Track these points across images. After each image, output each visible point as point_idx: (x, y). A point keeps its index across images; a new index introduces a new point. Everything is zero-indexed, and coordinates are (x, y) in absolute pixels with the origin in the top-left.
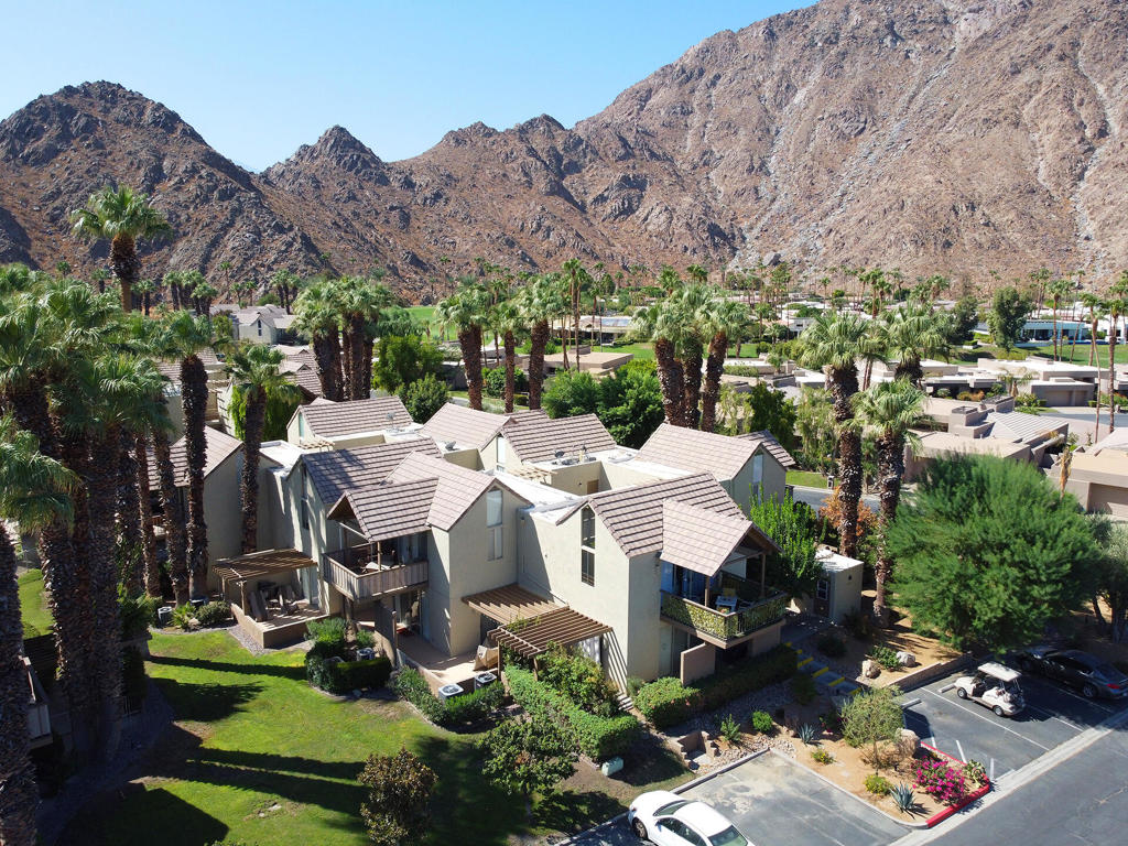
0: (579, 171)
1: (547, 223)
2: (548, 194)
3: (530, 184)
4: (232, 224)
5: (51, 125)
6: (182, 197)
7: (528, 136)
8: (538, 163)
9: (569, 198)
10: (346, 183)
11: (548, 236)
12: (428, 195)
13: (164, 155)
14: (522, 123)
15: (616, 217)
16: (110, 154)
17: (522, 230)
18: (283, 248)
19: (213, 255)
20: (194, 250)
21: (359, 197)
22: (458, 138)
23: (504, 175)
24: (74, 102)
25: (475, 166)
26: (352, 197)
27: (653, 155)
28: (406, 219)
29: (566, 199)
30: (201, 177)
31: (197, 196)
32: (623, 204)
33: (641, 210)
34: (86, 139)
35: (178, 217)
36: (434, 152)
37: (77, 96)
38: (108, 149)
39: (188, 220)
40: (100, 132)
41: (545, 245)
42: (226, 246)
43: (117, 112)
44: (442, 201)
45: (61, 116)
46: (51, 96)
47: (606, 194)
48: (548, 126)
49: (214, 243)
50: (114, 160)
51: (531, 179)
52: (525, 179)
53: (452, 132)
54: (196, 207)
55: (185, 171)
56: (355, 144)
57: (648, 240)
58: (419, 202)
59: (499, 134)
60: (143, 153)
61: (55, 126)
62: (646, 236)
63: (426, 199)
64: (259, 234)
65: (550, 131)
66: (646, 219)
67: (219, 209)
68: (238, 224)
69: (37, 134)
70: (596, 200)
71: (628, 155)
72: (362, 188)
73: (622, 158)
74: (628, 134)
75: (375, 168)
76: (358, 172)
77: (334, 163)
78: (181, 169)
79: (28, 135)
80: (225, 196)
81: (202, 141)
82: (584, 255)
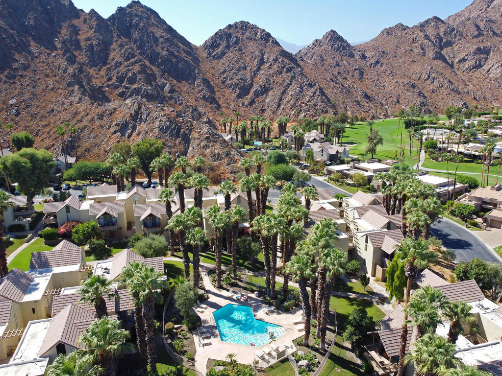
0: (451, 46)
1: (433, 75)
2: (434, 59)
3: (424, 54)
4: (291, 84)
5: (223, 42)
6: (271, 72)
7: (425, 28)
8: (430, 43)
9: (445, 61)
10: (335, 58)
11: (433, 82)
12: (373, 62)
13: (265, 53)
14: (422, 22)
15: (471, 70)
16: (244, 53)
17: (419, 79)
18: (312, 95)
19: (283, 98)
20: (275, 95)
21: (341, 64)
22: (388, 32)
23: (411, 50)
24: (231, 31)
25: (396, 46)
26: (338, 65)
27: (494, 34)
28: (362, 74)
29: (443, 61)
30: (279, 62)
31: (277, 71)
32: (476, 63)
33: (486, 66)
34: (235, 47)
35: (270, 81)
36: (376, 40)
37: (233, 28)
38: (244, 51)
39: (273, 82)
40: (241, 44)
41: (431, 87)
42: (288, 94)
43: (247, 34)
44: (379, 65)
45: (227, 38)
46: (223, 30)
47: (466, 58)
48: (436, 22)
49: (284, 93)
50: (245, 56)
51: (425, 51)
52: (422, 51)
53: (386, 29)
54: (277, 76)
55: (273, 60)
56: (340, 38)
57: (489, 83)
58: (368, 65)
59: (409, 28)
60: (257, 52)
61: (224, 42)
62: (488, 80)
63: (372, 64)
64: (302, 88)
65: (437, 25)
66: (489, 71)
67: (286, 76)
68: (293, 84)
69: (218, 46)
70: (460, 61)
71: (480, 35)
72: (342, 60)
73: (476, 37)
74: (481, 23)
75: (348, 50)
76: (340, 52)
77: (330, 48)
78: (272, 59)
79: (215, 47)
80: (289, 70)
81: (279, 46)
82: (453, 92)
